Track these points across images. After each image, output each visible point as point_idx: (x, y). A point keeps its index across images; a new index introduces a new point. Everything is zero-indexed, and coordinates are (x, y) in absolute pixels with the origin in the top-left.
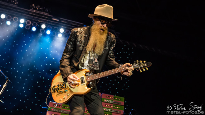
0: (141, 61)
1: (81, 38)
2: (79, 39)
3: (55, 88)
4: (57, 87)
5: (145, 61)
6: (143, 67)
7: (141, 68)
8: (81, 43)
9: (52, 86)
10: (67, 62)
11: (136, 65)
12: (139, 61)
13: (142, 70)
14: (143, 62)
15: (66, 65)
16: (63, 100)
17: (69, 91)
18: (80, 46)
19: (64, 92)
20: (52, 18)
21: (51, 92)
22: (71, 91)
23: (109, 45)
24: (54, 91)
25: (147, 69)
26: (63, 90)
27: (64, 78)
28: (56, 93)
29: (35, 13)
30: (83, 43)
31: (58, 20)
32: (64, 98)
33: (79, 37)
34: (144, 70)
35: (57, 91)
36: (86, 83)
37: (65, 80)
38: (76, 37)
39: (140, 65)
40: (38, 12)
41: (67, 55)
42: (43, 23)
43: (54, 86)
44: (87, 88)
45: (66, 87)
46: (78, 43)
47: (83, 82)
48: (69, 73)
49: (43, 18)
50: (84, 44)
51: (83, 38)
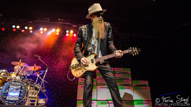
0: (133, 48)
1: (85, 32)
2: (84, 33)
3: (74, 66)
4: (75, 66)
5: (136, 48)
6: (135, 52)
7: (133, 52)
8: (85, 36)
9: (72, 65)
10: (79, 49)
11: (130, 51)
12: (132, 48)
13: (134, 54)
14: (135, 49)
15: (78, 51)
16: (80, 75)
17: (83, 68)
18: (85, 37)
19: (79, 69)
20: (72, 25)
21: (71, 69)
22: (85, 69)
23: (107, 31)
24: (73, 69)
25: (138, 53)
26: (79, 68)
27: (78, 60)
28: (74, 70)
29: (61, 24)
30: (86, 36)
31: (76, 26)
32: (80, 73)
33: (84, 31)
34: (136, 54)
35: (75, 68)
36: (95, 63)
37: (79, 61)
38: (81, 32)
39: (132, 50)
40: (63, 23)
41: (78, 45)
42: (67, 30)
43: (73, 65)
44: (95, 66)
45: (81, 66)
46: (83, 36)
47: (92, 62)
48: (82, 56)
49: (66, 26)
50: (88, 36)
51: (86, 32)
